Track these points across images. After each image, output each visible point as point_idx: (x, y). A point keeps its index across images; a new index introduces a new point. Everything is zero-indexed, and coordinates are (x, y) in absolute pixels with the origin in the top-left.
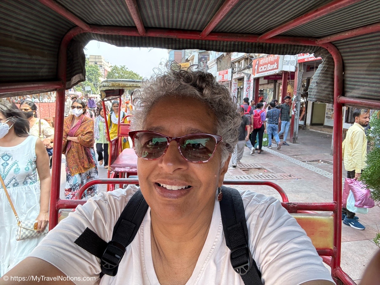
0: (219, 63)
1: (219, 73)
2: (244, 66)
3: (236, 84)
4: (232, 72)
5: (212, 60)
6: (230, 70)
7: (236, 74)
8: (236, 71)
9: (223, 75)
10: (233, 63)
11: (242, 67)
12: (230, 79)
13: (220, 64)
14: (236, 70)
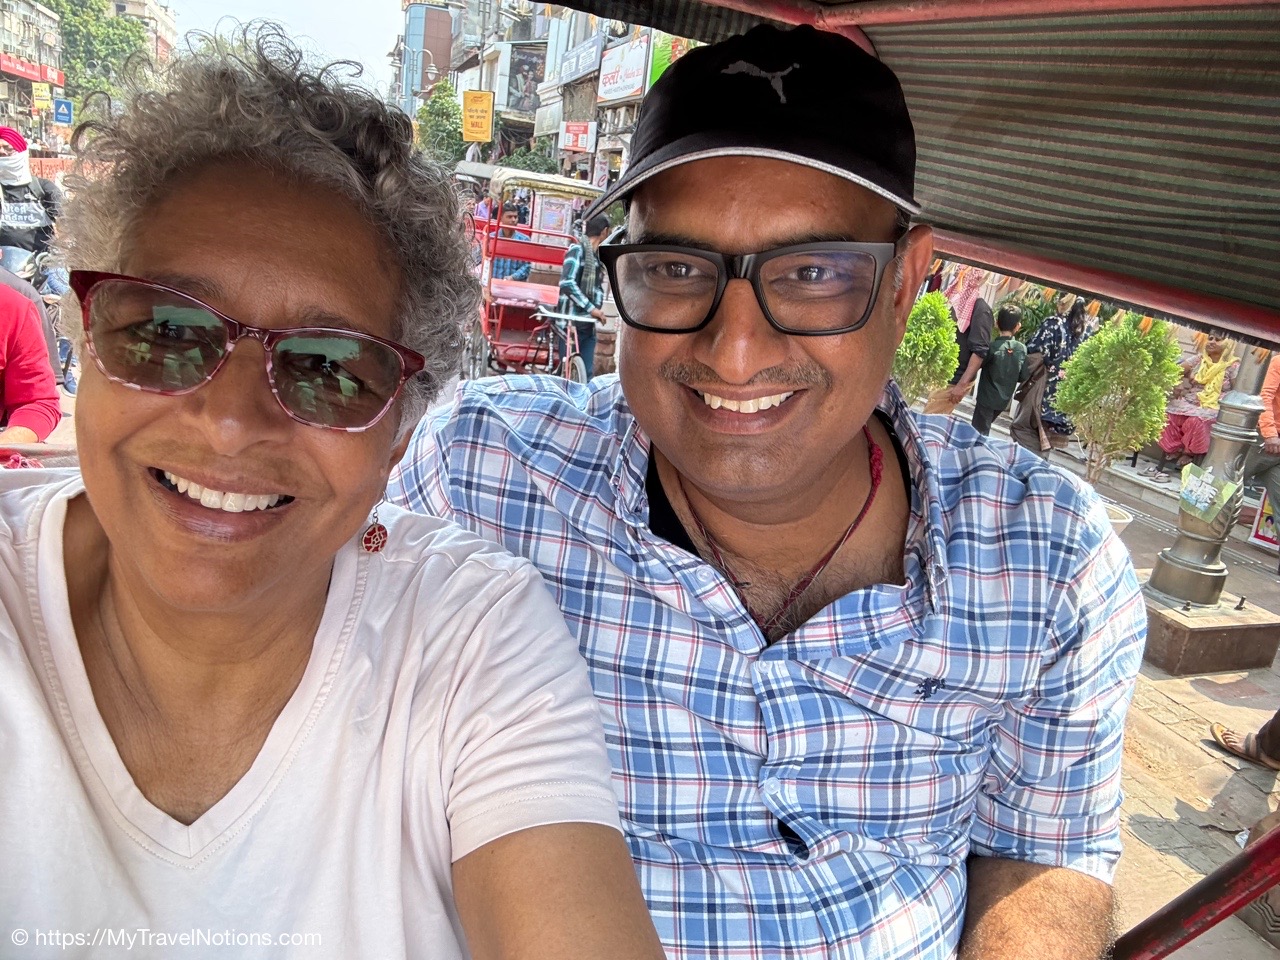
0: (568, 97)
1: (568, 127)
2: (625, 123)
3: (605, 164)
4: (598, 133)
5: (550, 84)
6: (593, 126)
7: (606, 138)
8: (607, 131)
9: (577, 135)
10: (603, 109)
11: (620, 126)
12: (592, 151)
13: (571, 103)
14: (607, 128)
